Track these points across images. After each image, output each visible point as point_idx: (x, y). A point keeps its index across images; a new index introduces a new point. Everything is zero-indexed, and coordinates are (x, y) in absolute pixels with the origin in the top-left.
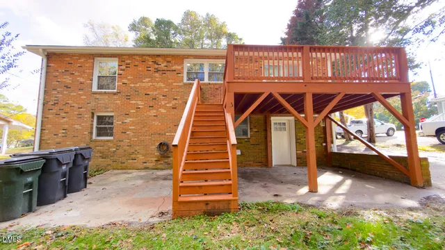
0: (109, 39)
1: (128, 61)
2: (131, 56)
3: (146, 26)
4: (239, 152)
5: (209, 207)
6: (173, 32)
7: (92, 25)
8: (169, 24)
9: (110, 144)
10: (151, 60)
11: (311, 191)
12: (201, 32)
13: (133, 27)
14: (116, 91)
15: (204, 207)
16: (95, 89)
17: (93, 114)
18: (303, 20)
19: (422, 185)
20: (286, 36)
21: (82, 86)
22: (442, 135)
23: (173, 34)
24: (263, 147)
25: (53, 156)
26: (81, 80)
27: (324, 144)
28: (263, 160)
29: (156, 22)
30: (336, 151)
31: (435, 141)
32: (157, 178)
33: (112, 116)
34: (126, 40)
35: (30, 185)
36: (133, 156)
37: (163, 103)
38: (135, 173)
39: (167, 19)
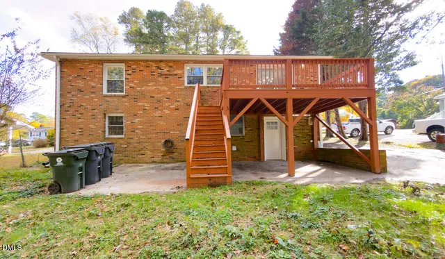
0: (98, 32)
1: (134, 67)
2: (136, 61)
3: (136, 17)
4: (234, 148)
5: (212, 181)
6: (166, 24)
7: (79, 17)
8: (161, 15)
9: (121, 141)
10: (154, 65)
11: (289, 176)
12: (196, 24)
13: (124, 19)
14: (124, 94)
15: (208, 181)
16: (105, 92)
17: (105, 114)
18: (300, 19)
19: (379, 172)
20: (285, 32)
21: (94, 90)
22: (433, 133)
23: (166, 27)
24: (256, 143)
25: (93, 148)
26: (93, 84)
27: (312, 141)
28: (257, 155)
29: (148, 14)
30: (322, 147)
31: (426, 138)
32: (166, 169)
33: (122, 117)
34: (116, 34)
35: (81, 169)
36: (142, 152)
37: (167, 104)
38: (146, 166)
39: (159, 11)
